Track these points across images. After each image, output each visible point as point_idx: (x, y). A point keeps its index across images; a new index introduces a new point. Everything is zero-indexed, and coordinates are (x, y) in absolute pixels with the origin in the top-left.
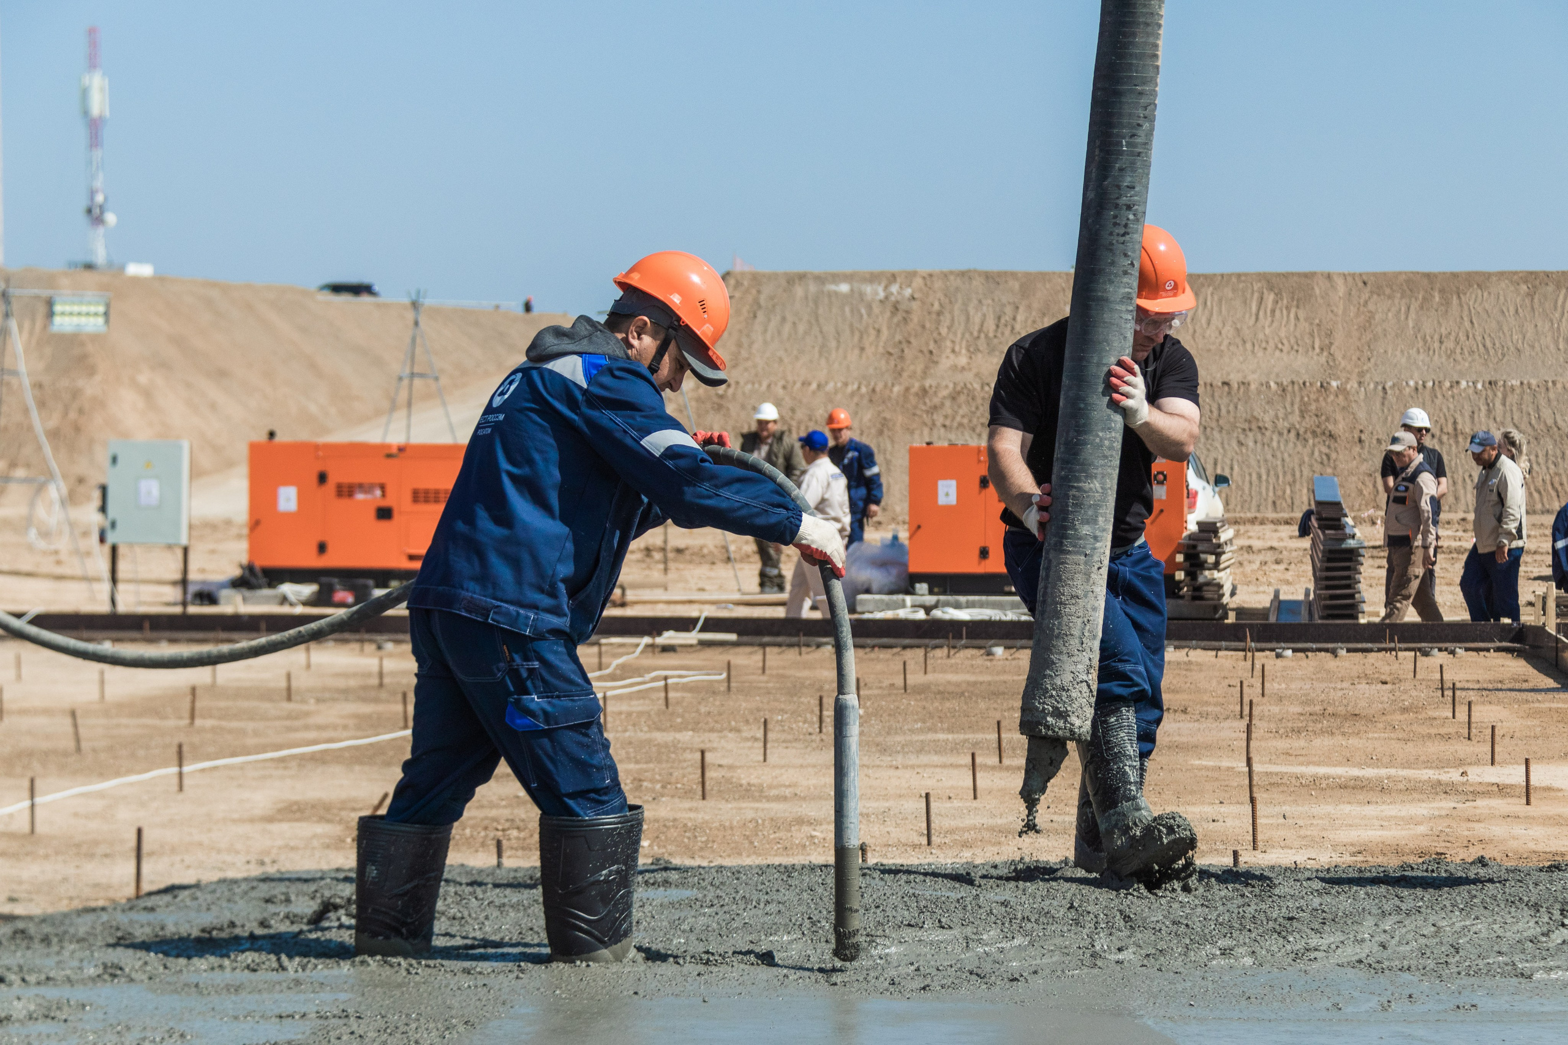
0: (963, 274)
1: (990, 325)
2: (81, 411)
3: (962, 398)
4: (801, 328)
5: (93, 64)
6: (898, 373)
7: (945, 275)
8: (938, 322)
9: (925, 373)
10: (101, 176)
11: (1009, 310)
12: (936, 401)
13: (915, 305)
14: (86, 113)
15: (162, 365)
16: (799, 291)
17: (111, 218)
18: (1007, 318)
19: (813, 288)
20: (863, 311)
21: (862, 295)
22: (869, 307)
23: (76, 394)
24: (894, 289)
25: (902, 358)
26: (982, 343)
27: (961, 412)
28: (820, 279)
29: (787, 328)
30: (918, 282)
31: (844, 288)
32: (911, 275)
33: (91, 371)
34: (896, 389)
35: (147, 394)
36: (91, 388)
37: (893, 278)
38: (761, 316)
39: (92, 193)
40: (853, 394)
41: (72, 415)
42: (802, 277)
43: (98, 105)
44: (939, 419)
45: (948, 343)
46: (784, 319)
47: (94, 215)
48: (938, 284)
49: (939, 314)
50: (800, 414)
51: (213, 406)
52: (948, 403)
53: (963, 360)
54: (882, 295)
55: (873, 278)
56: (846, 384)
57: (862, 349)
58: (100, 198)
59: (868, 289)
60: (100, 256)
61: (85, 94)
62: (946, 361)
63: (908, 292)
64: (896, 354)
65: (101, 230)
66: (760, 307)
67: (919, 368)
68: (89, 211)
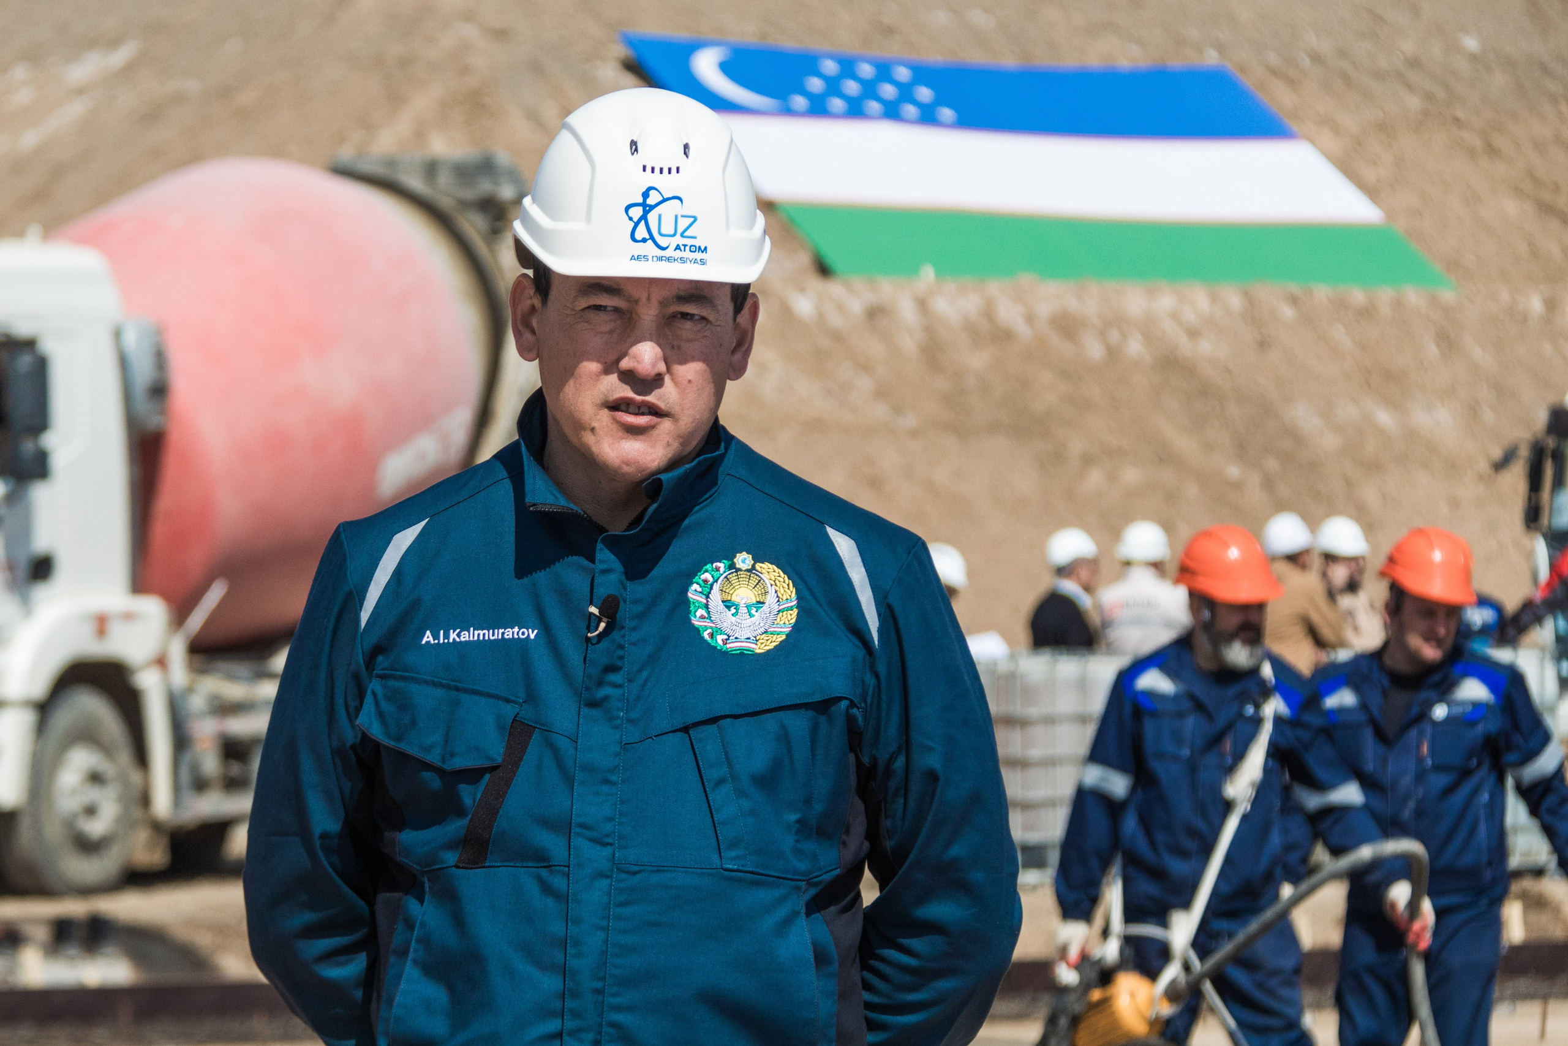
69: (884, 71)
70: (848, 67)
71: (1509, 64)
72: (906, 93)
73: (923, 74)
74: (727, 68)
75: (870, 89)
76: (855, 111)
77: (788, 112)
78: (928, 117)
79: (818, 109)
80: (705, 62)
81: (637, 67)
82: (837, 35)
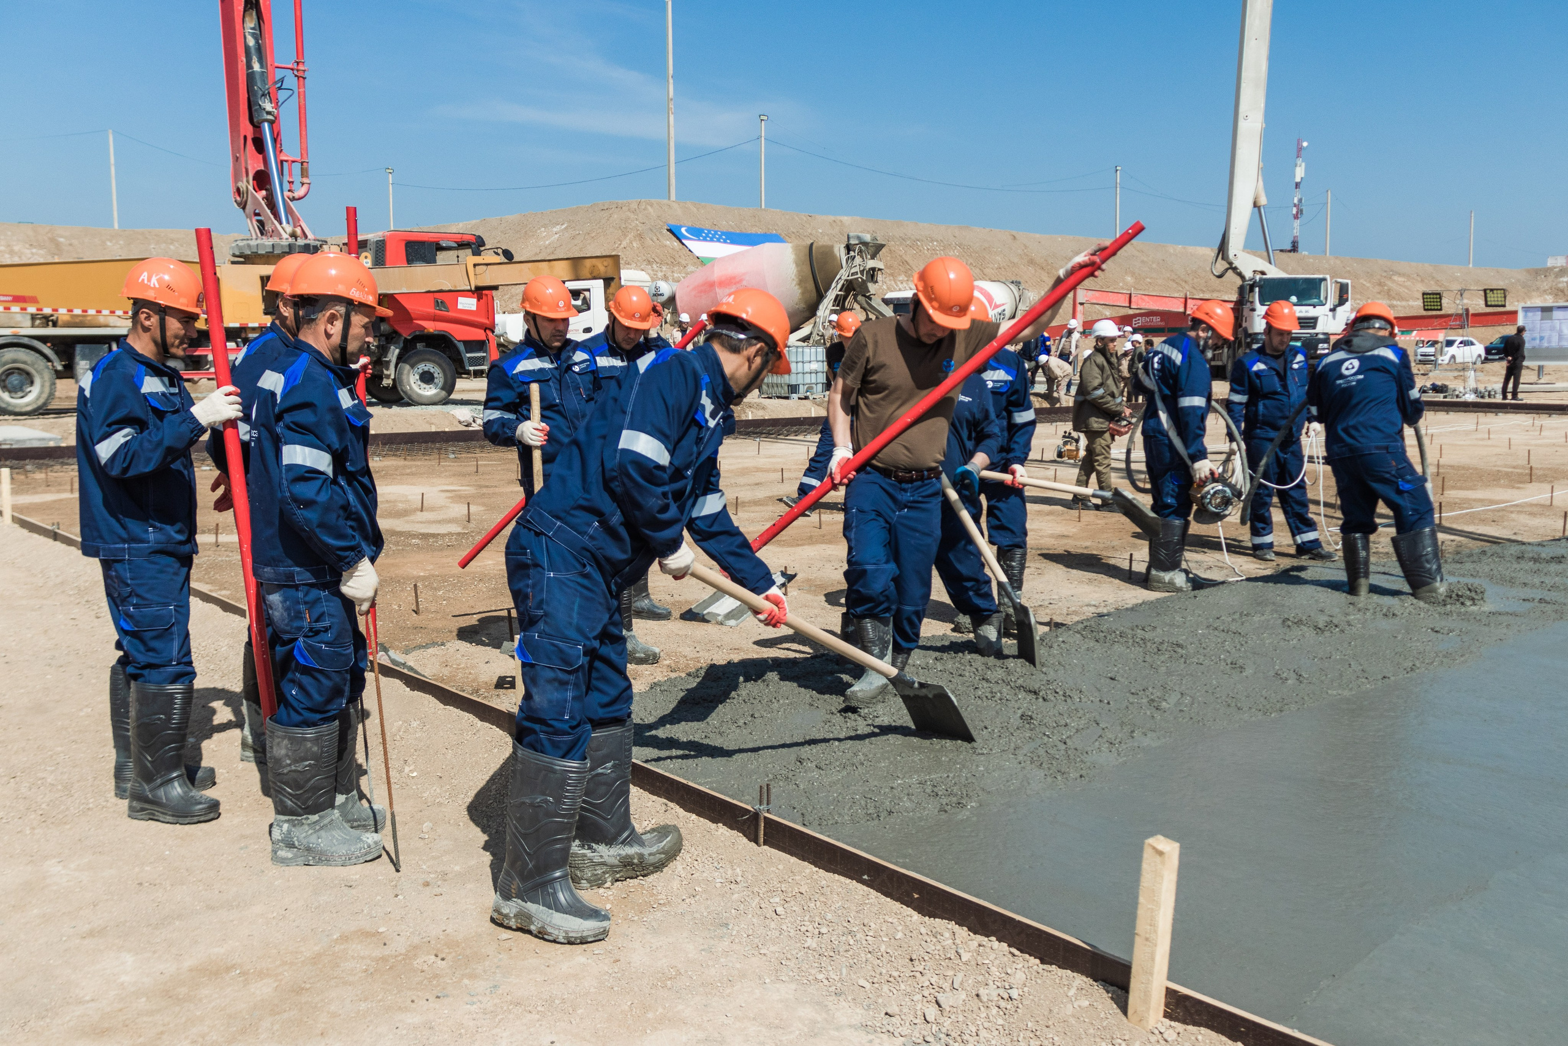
69: (716, 232)
70: (709, 231)
71: (828, 235)
72: (720, 236)
73: (723, 233)
74: (686, 230)
75: (714, 236)
76: (712, 240)
77: (699, 240)
78: (725, 242)
79: (705, 240)
80: (683, 230)
81: (670, 231)
82: (707, 225)
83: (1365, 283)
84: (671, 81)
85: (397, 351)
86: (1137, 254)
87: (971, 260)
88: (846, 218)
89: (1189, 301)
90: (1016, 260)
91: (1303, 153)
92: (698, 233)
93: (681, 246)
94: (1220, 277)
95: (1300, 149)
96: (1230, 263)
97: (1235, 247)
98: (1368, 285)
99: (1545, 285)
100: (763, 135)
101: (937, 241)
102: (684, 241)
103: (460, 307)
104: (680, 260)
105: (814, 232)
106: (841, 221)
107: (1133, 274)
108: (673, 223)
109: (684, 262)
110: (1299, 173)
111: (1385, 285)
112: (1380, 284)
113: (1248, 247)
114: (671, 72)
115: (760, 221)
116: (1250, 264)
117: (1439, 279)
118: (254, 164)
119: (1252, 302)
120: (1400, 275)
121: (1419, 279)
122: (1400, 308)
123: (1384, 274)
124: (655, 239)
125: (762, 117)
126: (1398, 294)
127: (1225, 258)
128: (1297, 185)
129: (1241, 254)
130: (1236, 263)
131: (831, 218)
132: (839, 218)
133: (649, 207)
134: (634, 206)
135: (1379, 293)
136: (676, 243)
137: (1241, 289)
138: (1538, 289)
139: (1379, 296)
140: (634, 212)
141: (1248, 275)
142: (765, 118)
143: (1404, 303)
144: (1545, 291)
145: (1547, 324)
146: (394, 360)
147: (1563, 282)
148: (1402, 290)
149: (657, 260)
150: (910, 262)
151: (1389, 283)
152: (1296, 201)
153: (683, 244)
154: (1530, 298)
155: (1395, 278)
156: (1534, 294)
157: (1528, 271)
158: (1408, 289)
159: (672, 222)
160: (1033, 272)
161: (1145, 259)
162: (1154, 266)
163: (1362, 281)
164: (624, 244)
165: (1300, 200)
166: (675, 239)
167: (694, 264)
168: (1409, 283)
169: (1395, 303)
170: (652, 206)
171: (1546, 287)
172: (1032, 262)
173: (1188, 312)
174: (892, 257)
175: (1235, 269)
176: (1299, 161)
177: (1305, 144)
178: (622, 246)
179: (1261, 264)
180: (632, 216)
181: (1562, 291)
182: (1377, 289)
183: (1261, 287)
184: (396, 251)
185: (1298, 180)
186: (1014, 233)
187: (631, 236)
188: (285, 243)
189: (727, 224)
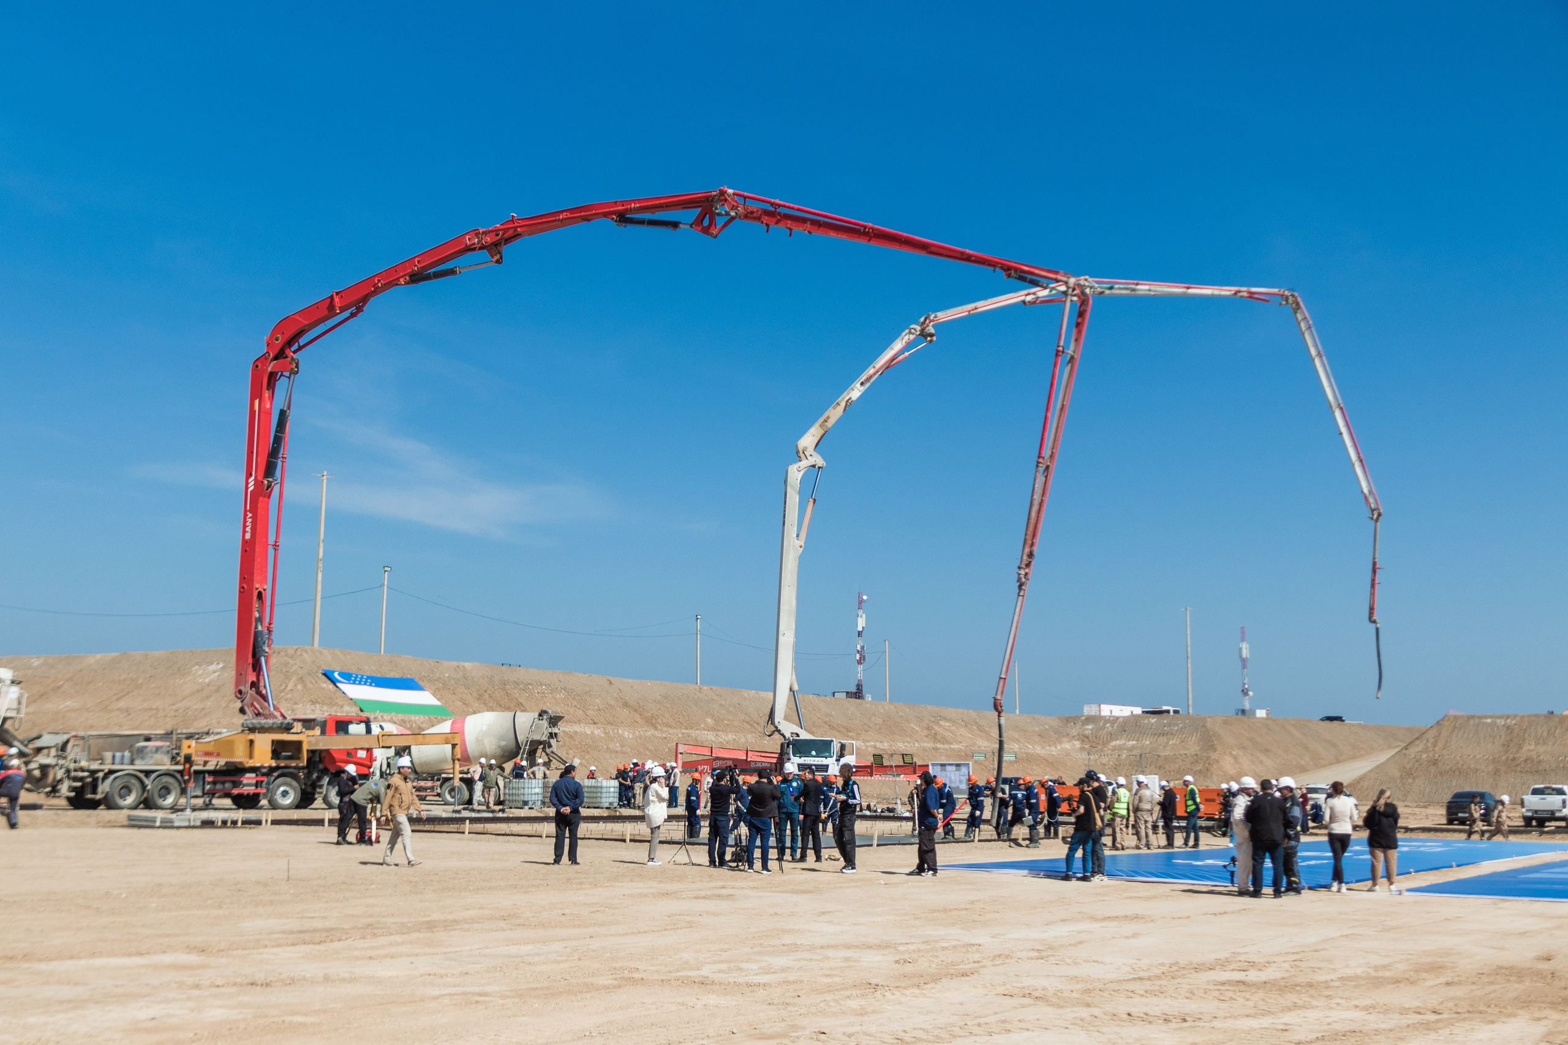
0: (1536, 715)
1: (1545, 734)
2: (1209, 764)
3: (1529, 761)
4: (1471, 735)
5: (1243, 640)
6: (1506, 752)
7: (1529, 716)
8: (1525, 733)
9: (1517, 752)
10: (1246, 679)
11: (1553, 729)
12: (1518, 762)
13: (1516, 727)
14: (1241, 656)
15: (1243, 748)
16: (1472, 722)
17: (1251, 693)
18: (1552, 731)
19: (1477, 721)
20: (1496, 729)
21: (1495, 724)
22: (1498, 728)
23: (1208, 758)
24: (1509, 721)
25: (1508, 746)
26: (1541, 741)
27: (1528, 766)
28: (1481, 718)
29: (1466, 735)
30: (1518, 718)
31: (1489, 721)
32: (1515, 716)
33: (1215, 750)
34: (1503, 758)
35: (1235, 758)
36: (1214, 756)
37: (1508, 717)
38: (1456, 730)
39: (1244, 684)
40: (1487, 759)
41: (1207, 765)
42: (1473, 717)
43: (1245, 653)
44: (1518, 769)
45: (1527, 741)
46: (1464, 732)
47: (1245, 692)
48: (1526, 719)
49: (1525, 730)
50: (1465, 767)
51: (1261, 762)
52: (1523, 763)
53: (1532, 747)
54: (1503, 723)
55: (1501, 717)
56: (1484, 756)
57: (1494, 743)
58: (1246, 686)
59: (1498, 721)
60: (1247, 706)
61: (1240, 649)
62: (1526, 748)
63: (1514, 722)
64: (1506, 745)
65: (1247, 697)
66: (1456, 728)
67: (1515, 750)
68: (1243, 691)
69: (362, 677)
70: (357, 676)
71: (454, 679)
72: (366, 679)
73: (368, 678)
74: (339, 674)
75: (361, 680)
76: (360, 684)
77: (350, 683)
78: (370, 685)
79: (354, 683)
80: (336, 674)
81: (325, 674)
82: (353, 670)
83: (915, 727)
84: (322, 544)
85: (328, 779)
86: (716, 697)
87: (575, 703)
88: (467, 664)
89: (749, 752)
90: (612, 702)
91: (863, 605)
92: (348, 677)
93: (336, 688)
94: (769, 736)
95: (861, 602)
96: (776, 727)
97: (779, 717)
98: (917, 729)
99: (1074, 732)
100: (386, 583)
101: (545, 685)
102: (338, 684)
103: (358, 755)
104: (337, 701)
105: (442, 676)
106: (464, 667)
107: (713, 716)
108: (328, 669)
109: (340, 703)
110: (861, 623)
111: (933, 729)
112: (928, 728)
113: (787, 718)
114: (322, 537)
115: (396, 666)
116: (789, 729)
117: (981, 724)
118: (252, 677)
119: (788, 754)
120: (946, 719)
121: (964, 724)
122: (942, 751)
123: (933, 719)
124: (313, 681)
125: (386, 569)
126: (944, 738)
127: (773, 723)
128: (860, 634)
129: (782, 722)
130: (780, 728)
131: (456, 664)
132: (462, 664)
133: (304, 654)
134: (291, 652)
135: (927, 736)
136: (331, 686)
137: (782, 745)
138: (1068, 735)
139: (926, 739)
140: (292, 657)
141: (788, 735)
142: (389, 569)
143: (946, 746)
144: (1073, 737)
145: (944, 773)
146: (326, 783)
147: (1088, 729)
148: (947, 734)
149: (319, 701)
150: (524, 703)
151: (936, 728)
152: (859, 648)
153: (337, 687)
154: (1061, 743)
155: (942, 723)
156: (1064, 739)
157: (1060, 718)
158: (952, 733)
159: (326, 668)
160: (628, 713)
161: (723, 703)
162: (731, 709)
163: (912, 725)
164: (290, 686)
165: (862, 648)
166: (329, 682)
167: (349, 705)
168: (954, 728)
169: (938, 746)
170: (306, 652)
171: (1075, 734)
172: (626, 705)
173: (749, 760)
174: (509, 699)
175: (779, 731)
176: (860, 612)
177: (865, 597)
178: (289, 688)
179: (796, 729)
180: (291, 661)
181: (1087, 737)
182: (925, 732)
183: (794, 745)
184: (331, 726)
185: (860, 629)
186: (611, 678)
187: (294, 679)
188: (280, 722)
189: (369, 670)
